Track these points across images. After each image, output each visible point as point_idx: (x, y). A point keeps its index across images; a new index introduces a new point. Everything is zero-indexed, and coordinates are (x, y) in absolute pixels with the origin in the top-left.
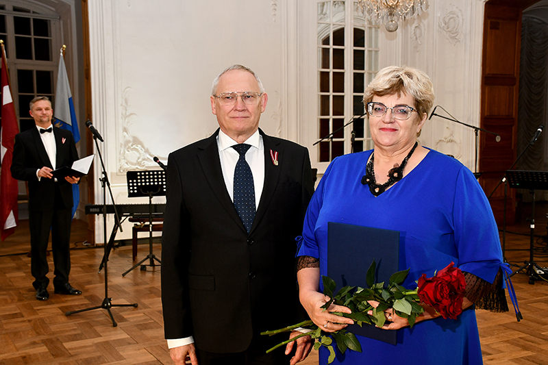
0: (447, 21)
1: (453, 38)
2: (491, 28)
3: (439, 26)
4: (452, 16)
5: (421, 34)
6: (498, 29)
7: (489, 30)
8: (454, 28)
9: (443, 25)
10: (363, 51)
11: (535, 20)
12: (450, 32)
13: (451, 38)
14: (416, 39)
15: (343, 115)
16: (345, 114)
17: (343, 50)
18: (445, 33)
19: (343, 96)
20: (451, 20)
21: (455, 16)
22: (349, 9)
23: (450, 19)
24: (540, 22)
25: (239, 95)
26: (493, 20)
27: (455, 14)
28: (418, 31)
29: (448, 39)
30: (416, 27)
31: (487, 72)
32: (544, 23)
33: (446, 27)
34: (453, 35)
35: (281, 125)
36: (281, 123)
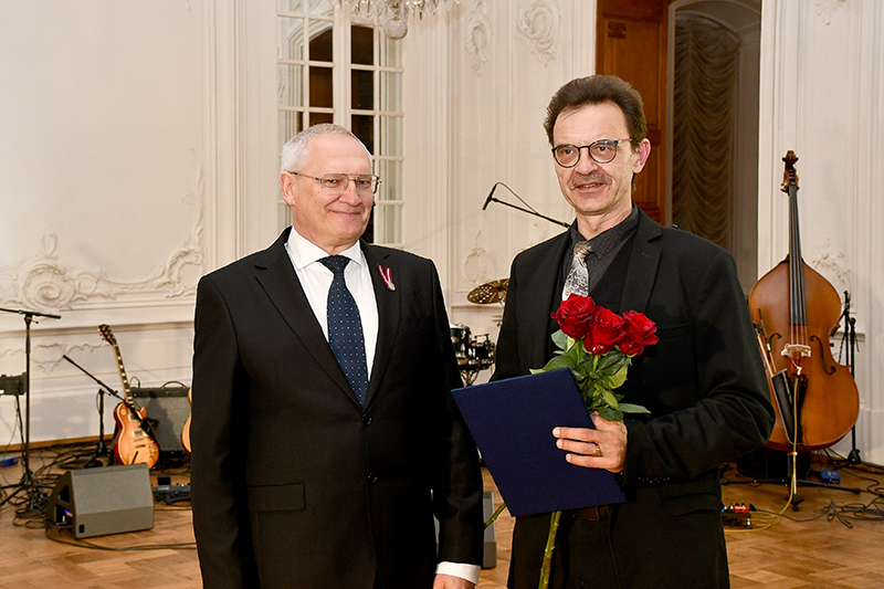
0: (531, 20)
1: (544, 52)
2: (610, 35)
3: (518, 27)
4: (538, 9)
5: (485, 42)
6: (623, 37)
7: (606, 38)
8: (544, 32)
9: (525, 26)
10: (371, 73)
11: (706, 21)
12: (538, 39)
13: (539, 51)
14: (477, 50)
17: (330, 70)
18: (528, 41)
20: (540, 17)
21: (545, 9)
23: (537, 15)
24: (715, 25)
25: (352, 178)
26: (614, 20)
27: (545, 6)
28: (479, 35)
29: (533, 53)
30: (476, 28)
32: (723, 27)
33: (530, 29)
34: (543, 46)
35: (202, 217)
36: (202, 213)
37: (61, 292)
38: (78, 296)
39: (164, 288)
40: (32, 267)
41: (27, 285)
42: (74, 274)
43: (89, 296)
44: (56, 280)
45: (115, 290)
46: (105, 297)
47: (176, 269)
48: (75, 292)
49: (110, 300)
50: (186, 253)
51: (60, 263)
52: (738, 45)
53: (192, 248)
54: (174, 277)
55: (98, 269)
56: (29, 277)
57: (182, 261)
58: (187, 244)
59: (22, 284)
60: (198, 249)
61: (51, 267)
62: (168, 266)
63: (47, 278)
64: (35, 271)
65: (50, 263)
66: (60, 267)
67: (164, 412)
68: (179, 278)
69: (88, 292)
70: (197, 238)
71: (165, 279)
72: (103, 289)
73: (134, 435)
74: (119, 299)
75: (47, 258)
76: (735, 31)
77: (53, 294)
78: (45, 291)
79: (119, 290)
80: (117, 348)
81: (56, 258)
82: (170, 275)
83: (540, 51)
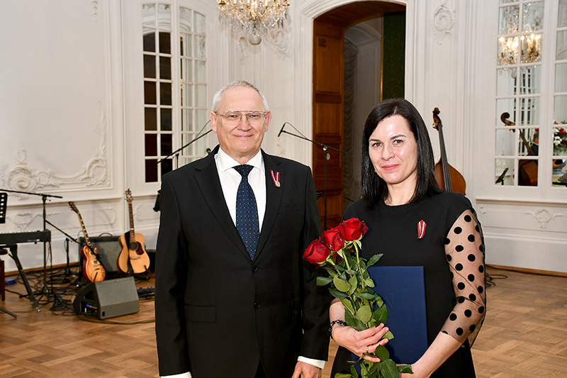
0: (275, 35)
1: (283, 52)
2: (320, 46)
3: (267, 39)
5: (246, 46)
6: (325, 46)
7: (317, 47)
8: (282, 42)
9: (271, 38)
12: (279, 45)
14: (242, 51)
15: (171, 130)
16: (173, 129)
17: (169, 59)
18: (273, 46)
19: (171, 110)
21: (283, 30)
22: (175, 13)
23: (278, 33)
25: (244, 113)
26: (321, 37)
28: (243, 42)
29: (276, 53)
30: (242, 38)
31: (318, 89)
33: (274, 40)
34: (281, 50)
35: (105, 140)
36: (105, 138)
37: (29, 184)
38: (39, 186)
39: (85, 181)
40: (12, 169)
41: (10, 180)
42: (36, 173)
43: (45, 186)
44: (26, 177)
45: (59, 182)
46: (53, 186)
47: (92, 170)
48: (37, 184)
49: (56, 188)
50: (97, 161)
51: (29, 167)
52: (357, 52)
53: (100, 158)
54: (91, 175)
55: (49, 170)
56: (11, 175)
57: (95, 165)
58: (97, 155)
59: (7, 179)
60: (103, 158)
61: (23, 169)
62: (87, 168)
63: (21, 176)
64: (14, 171)
65: (23, 167)
66: (29, 169)
67: (102, 250)
68: (93, 175)
69: (45, 183)
70: (102, 152)
71: (86, 176)
72: (52, 182)
73: (93, 263)
74: (61, 187)
75: (21, 164)
76: (355, 44)
77: (25, 185)
78: (20, 183)
79: (61, 182)
80: (80, 215)
81: (25, 164)
82: (89, 173)
83: (280, 52)
